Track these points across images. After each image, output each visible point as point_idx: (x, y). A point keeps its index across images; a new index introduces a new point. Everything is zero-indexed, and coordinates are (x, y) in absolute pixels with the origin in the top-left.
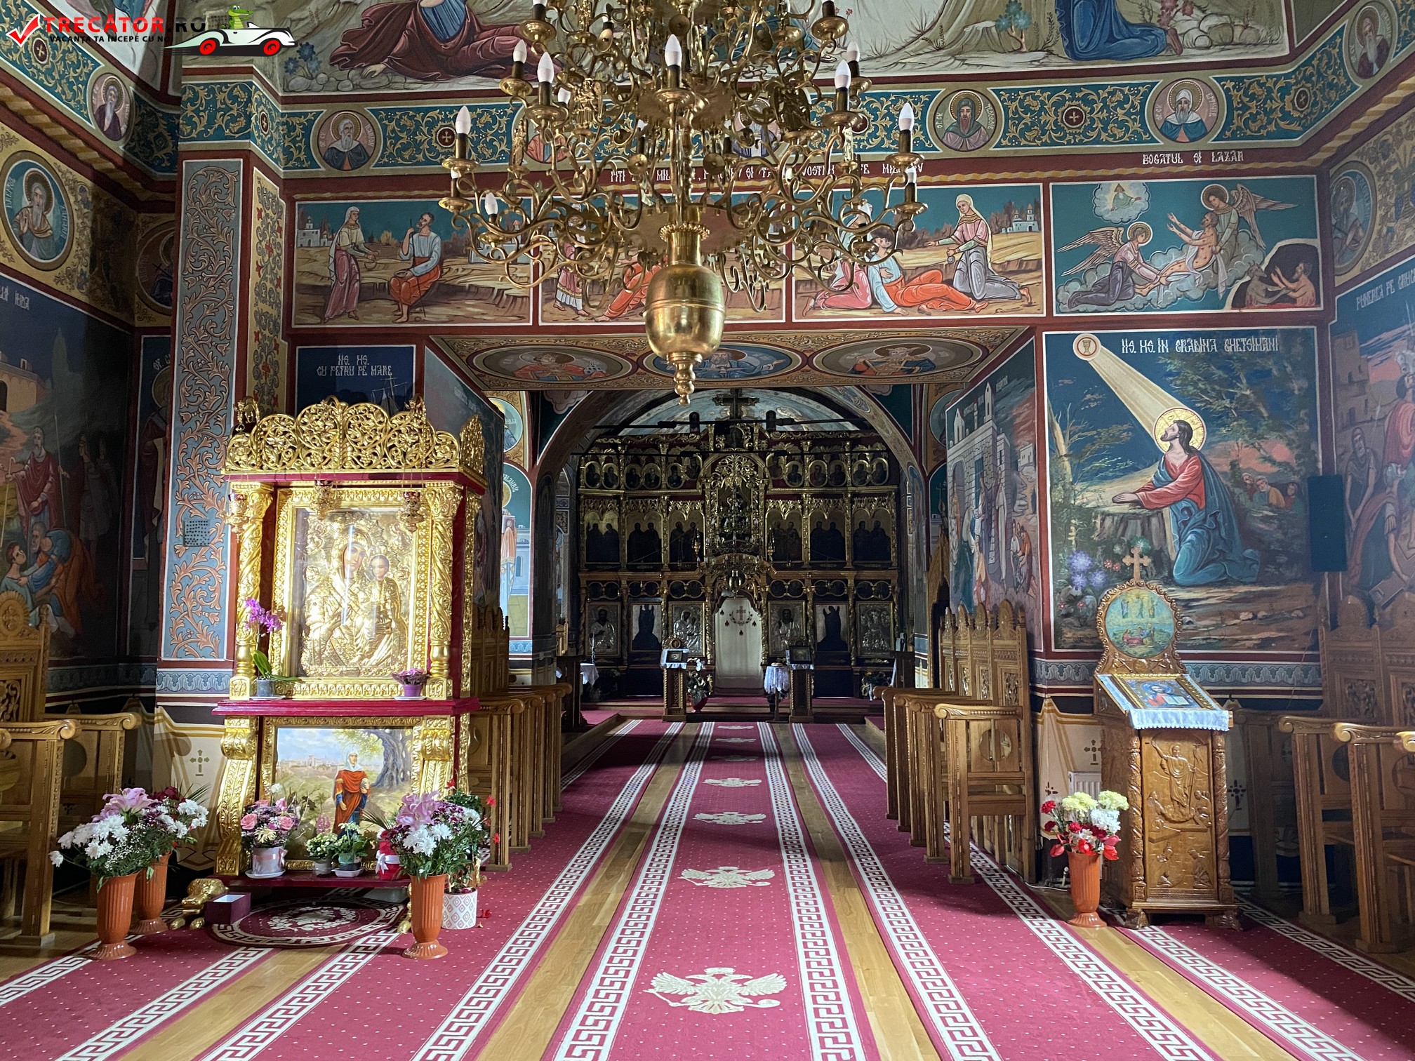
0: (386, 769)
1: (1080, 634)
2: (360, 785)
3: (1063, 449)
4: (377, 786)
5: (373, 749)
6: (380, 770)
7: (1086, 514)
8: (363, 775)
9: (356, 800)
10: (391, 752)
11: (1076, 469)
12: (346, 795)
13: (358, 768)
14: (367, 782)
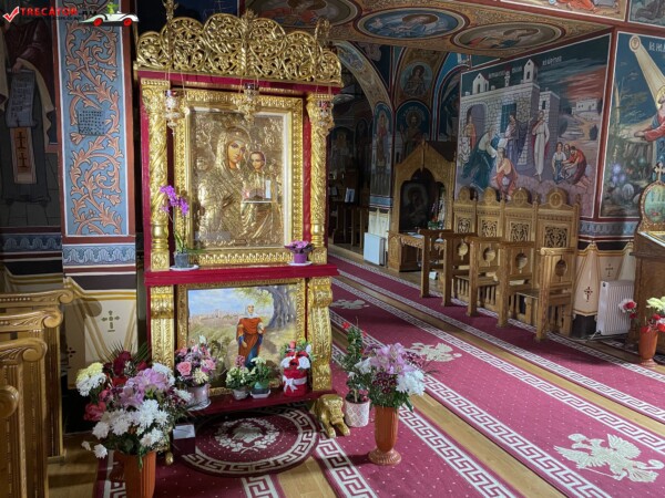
0: (276, 314)
1: (612, 208)
2: (257, 328)
3: (618, 105)
4: (270, 327)
5: (265, 301)
6: (271, 316)
7: (622, 142)
8: (259, 320)
9: (253, 340)
10: (278, 302)
11: (622, 115)
12: (247, 336)
13: (255, 315)
14: (262, 326)
